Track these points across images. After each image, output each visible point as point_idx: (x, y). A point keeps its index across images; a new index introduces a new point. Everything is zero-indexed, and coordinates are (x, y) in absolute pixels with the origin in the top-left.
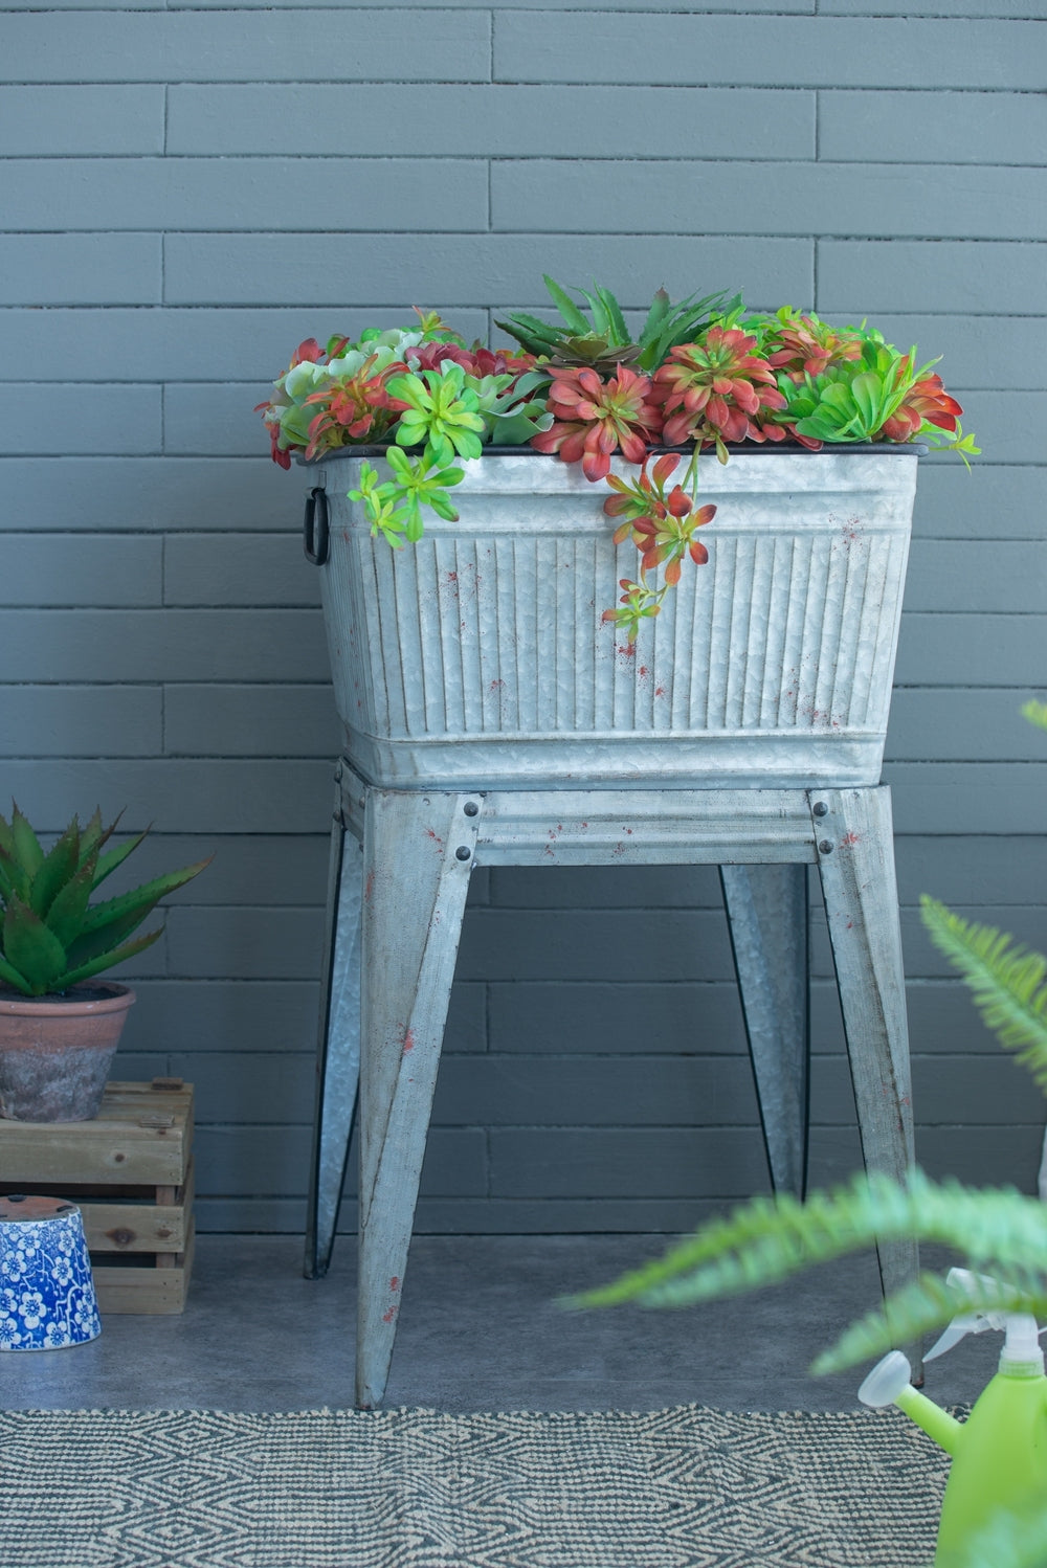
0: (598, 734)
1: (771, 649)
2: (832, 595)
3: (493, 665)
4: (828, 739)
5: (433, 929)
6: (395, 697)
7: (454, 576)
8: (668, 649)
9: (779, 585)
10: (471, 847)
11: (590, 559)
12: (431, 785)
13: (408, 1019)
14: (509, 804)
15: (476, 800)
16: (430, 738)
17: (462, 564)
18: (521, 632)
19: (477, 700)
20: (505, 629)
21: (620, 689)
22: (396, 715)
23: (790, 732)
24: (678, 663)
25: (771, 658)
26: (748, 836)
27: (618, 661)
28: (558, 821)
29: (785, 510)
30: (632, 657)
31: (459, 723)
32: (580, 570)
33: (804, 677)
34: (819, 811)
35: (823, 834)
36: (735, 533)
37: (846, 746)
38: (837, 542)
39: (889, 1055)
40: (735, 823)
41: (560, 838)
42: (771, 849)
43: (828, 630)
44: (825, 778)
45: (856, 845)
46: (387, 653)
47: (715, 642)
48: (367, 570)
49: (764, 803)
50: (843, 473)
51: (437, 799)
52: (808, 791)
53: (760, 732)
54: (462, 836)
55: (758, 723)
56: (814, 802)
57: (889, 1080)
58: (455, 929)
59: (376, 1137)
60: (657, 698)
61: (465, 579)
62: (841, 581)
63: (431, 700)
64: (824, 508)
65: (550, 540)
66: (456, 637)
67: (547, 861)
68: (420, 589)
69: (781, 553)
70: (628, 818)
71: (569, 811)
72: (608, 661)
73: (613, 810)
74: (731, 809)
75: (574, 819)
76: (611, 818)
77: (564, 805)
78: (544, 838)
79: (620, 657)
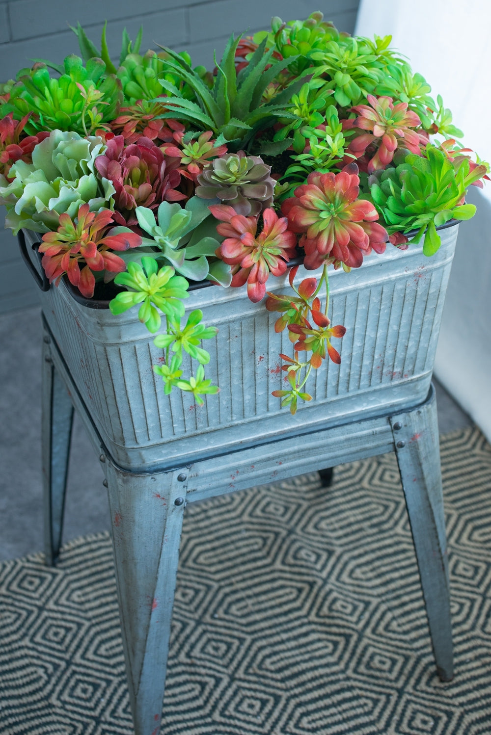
0: (259, 417)
1: (367, 348)
3: (190, 400)
4: (401, 385)
5: (164, 546)
7: (162, 360)
10: (182, 496)
11: (251, 330)
13: (153, 594)
14: (203, 468)
15: (184, 472)
16: (151, 443)
19: (181, 419)
22: (127, 435)
23: (378, 387)
25: (367, 353)
26: (353, 449)
27: (270, 377)
28: (237, 470)
29: (378, 271)
30: (279, 374)
31: (170, 432)
32: (245, 337)
33: (388, 357)
34: (397, 427)
35: (400, 438)
36: (346, 293)
37: (411, 385)
38: (411, 282)
39: (437, 537)
40: (345, 444)
41: (238, 478)
42: (367, 452)
43: (404, 329)
44: (400, 405)
45: (419, 439)
46: (119, 405)
49: (363, 429)
51: (160, 477)
52: (390, 416)
53: (360, 392)
54: (178, 492)
55: (358, 388)
56: (393, 423)
57: (437, 548)
58: (177, 541)
63: (151, 425)
64: (402, 265)
65: (224, 326)
67: (230, 490)
68: (140, 370)
69: (375, 297)
70: (279, 456)
71: (242, 462)
72: (265, 379)
73: (270, 455)
74: (342, 438)
75: (246, 466)
76: (269, 459)
77: (240, 460)
78: (229, 480)
79: (271, 375)
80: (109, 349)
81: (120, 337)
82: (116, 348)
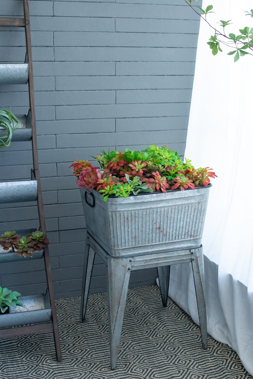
0: (153, 244)
1: (184, 225)
2: (195, 214)
3: (135, 234)
4: (194, 240)
5: (124, 284)
6: (116, 241)
7: (128, 218)
8: (166, 227)
9: (186, 213)
10: (130, 267)
11: (153, 213)
12: (122, 256)
13: (120, 301)
14: (137, 259)
15: (131, 259)
16: (122, 248)
17: (129, 216)
18: (140, 227)
19: (131, 240)
20: (137, 227)
21: (157, 235)
22: (116, 244)
23: (187, 239)
24: (168, 230)
25: (184, 227)
26: (179, 259)
28: (146, 261)
29: (188, 200)
30: (160, 229)
31: (128, 245)
32: (151, 215)
33: (190, 229)
34: (192, 253)
35: (193, 257)
36: (179, 205)
37: (196, 240)
38: (197, 205)
39: (203, 294)
40: (177, 257)
41: (146, 264)
42: (183, 261)
43: (194, 220)
44: (193, 247)
45: (198, 258)
46: (114, 233)
47: (174, 225)
48: (111, 219)
49: (183, 253)
50: (198, 192)
51: (124, 259)
52: (190, 250)
53: (182, 240)
54: (129, 266)
55: (181, 238)
57: (203, 298)
58: (128, 283)
59: (114, 322)
60: (164, 236)
61: (130, 219)
62: (197, 211)
63: (123, 241)
64: (195, 198)
65: (145, 210)
66: (128, 229)
67: (144, 268)
68: (121, 221)
69: (187, 208)
70: (158, 258)
71: (148, 258)
72: (155, 231)
73: (156, 257)
74: (177, 255)
75: (149, 260)
76: (155, 259)
77: (147, 258)
78: (144, 264)
79: (158, 230)
80: (113, 213)
81: (116, 209)
82: (115, 213)
